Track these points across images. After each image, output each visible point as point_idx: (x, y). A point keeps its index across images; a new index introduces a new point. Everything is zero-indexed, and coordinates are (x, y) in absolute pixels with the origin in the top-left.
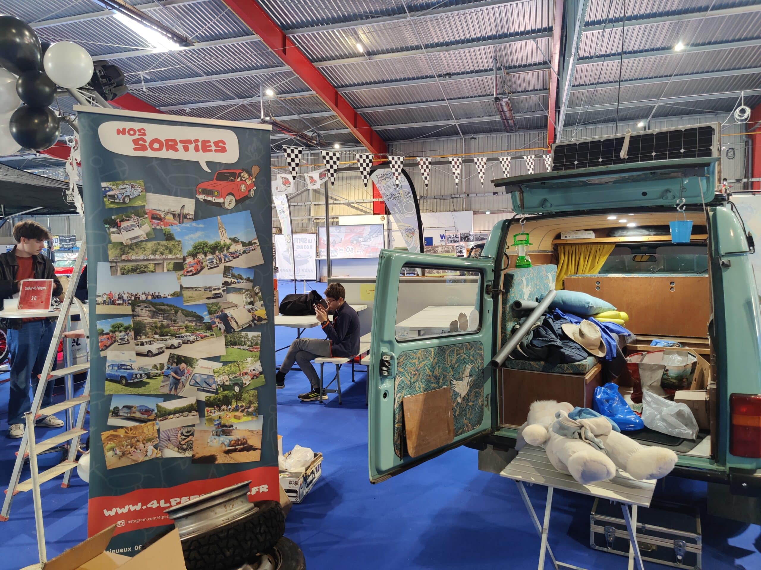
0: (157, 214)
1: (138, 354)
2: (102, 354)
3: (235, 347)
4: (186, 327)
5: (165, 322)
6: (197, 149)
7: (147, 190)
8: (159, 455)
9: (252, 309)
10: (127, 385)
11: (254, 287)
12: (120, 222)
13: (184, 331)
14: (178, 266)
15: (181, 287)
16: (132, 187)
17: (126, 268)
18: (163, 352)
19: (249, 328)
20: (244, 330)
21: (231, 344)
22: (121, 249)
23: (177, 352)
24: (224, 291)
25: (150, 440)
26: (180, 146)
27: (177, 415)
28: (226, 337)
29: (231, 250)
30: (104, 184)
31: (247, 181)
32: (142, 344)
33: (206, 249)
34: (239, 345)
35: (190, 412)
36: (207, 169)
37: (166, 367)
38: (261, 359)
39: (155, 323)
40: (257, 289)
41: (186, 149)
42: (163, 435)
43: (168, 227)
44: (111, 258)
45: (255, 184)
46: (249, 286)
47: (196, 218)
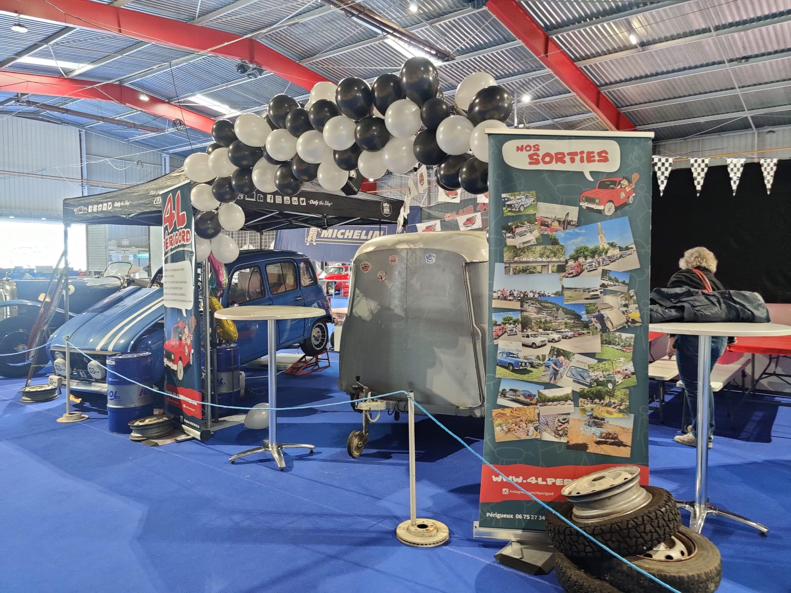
0: (545, 222)
1: (524, 345)
2: (495, 342)
3: (610, 346)
4: (566, 324)
5: (549, 318)
6: (582, 160)
7: (538, 199)
8: (538, 437)
9: (626, 311)
10: (514, 371)
11: (629, 290)
12: (515, 228)
13: (563, 327)
14: (561, 269)
15: (563, 287)
16: (527, 197)
17: (517, 268)
18: (545, 345)
19: (623, 329)
20: (618, 330)
21: (606, 343)
22: (514, 251)
23: (557, 345)
24: (601, 293)
25: (531, 422)
26: (567, 159)
27: (555, 403)
28: (601, 336)
29: (609, 255)
30: (504, 195)
31: (627, 188)
32: (528, 336)
33: (586, 253)
34: (614, 344)
35: (566, 401)
36: (590, 179)
37: (547, 359)
38: (634, 360)
39: (540, 318)
40: (632, 293)
41: (573, 160)
42: (542, 419)
43: (554, 233)
44: (506, 259)
46: (625, 289)
47: (579, 224)
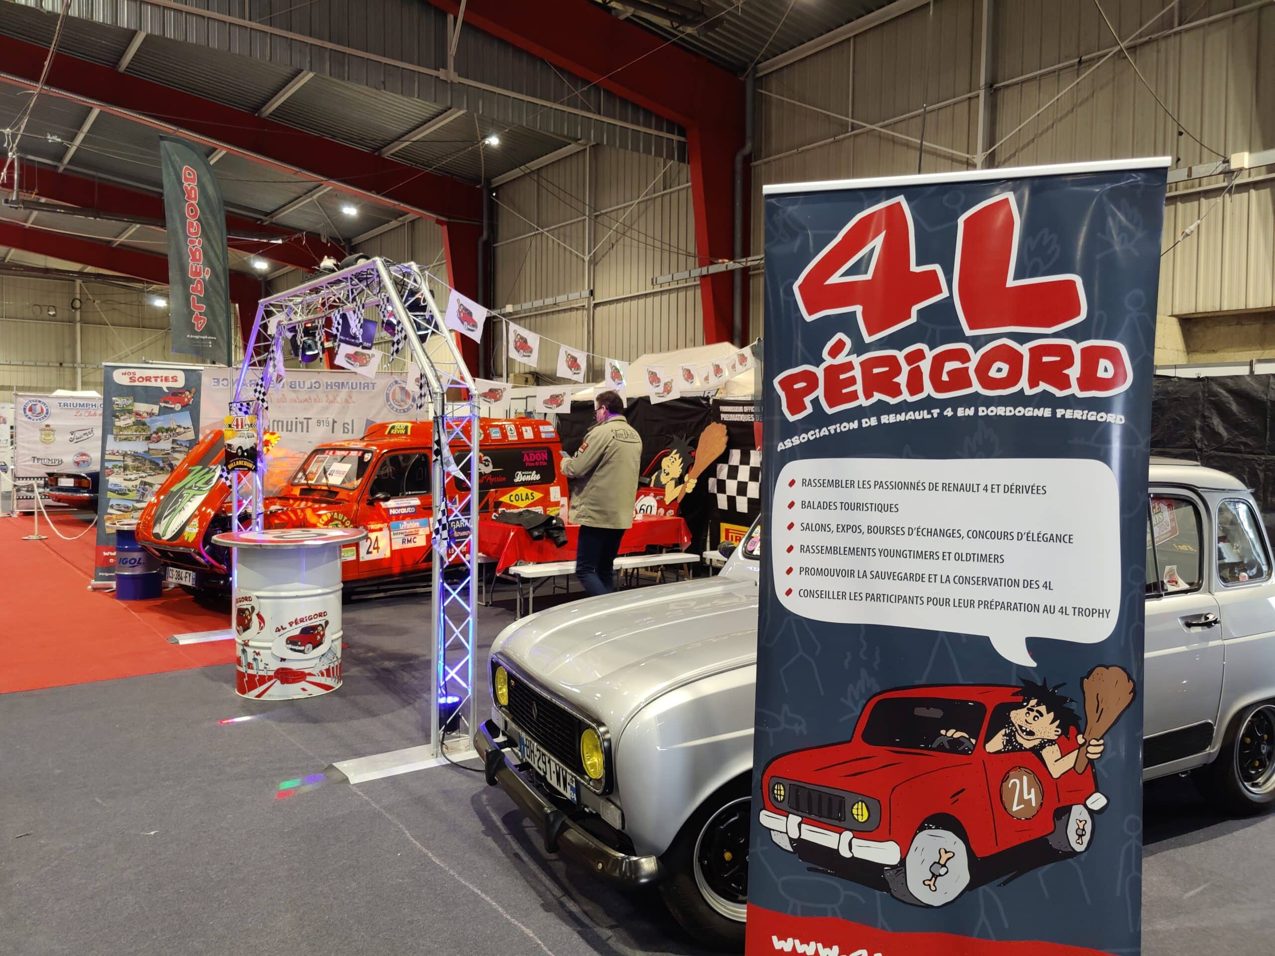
0: (139, 413)
1: (125, 480)
2: (108, 478)
4: (150, 468)
5: (139, 465)
6: (162, 380)
7: (135, 401)
10: (118, 494)
12: (120, 416)
13: (148, 470)
14: (148, 438)
15: (149, 448)
16: (128, 400)
17: (121, 438)
18: (137, 479)
22: (120, 429)
23: (146, 480)
24: (171, 451)
26: (153, 380)
29: (177, 431)
30: (112, 399)
31: (188, 396)
32: (127, 475)
33: (163, 430)
36: (166, 390)
37: (138, 487)
39: (134, 465)
41: (156, 381)
43: (144, 419)
44: (114, 433)
45: (193, 397)
46: (186, 450)
47: (159, 415)
